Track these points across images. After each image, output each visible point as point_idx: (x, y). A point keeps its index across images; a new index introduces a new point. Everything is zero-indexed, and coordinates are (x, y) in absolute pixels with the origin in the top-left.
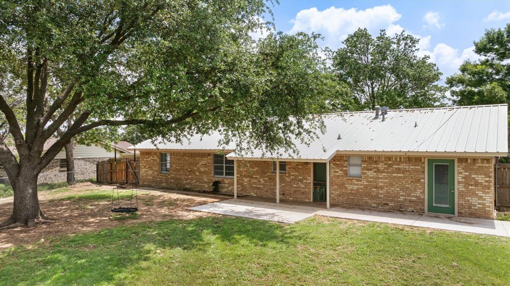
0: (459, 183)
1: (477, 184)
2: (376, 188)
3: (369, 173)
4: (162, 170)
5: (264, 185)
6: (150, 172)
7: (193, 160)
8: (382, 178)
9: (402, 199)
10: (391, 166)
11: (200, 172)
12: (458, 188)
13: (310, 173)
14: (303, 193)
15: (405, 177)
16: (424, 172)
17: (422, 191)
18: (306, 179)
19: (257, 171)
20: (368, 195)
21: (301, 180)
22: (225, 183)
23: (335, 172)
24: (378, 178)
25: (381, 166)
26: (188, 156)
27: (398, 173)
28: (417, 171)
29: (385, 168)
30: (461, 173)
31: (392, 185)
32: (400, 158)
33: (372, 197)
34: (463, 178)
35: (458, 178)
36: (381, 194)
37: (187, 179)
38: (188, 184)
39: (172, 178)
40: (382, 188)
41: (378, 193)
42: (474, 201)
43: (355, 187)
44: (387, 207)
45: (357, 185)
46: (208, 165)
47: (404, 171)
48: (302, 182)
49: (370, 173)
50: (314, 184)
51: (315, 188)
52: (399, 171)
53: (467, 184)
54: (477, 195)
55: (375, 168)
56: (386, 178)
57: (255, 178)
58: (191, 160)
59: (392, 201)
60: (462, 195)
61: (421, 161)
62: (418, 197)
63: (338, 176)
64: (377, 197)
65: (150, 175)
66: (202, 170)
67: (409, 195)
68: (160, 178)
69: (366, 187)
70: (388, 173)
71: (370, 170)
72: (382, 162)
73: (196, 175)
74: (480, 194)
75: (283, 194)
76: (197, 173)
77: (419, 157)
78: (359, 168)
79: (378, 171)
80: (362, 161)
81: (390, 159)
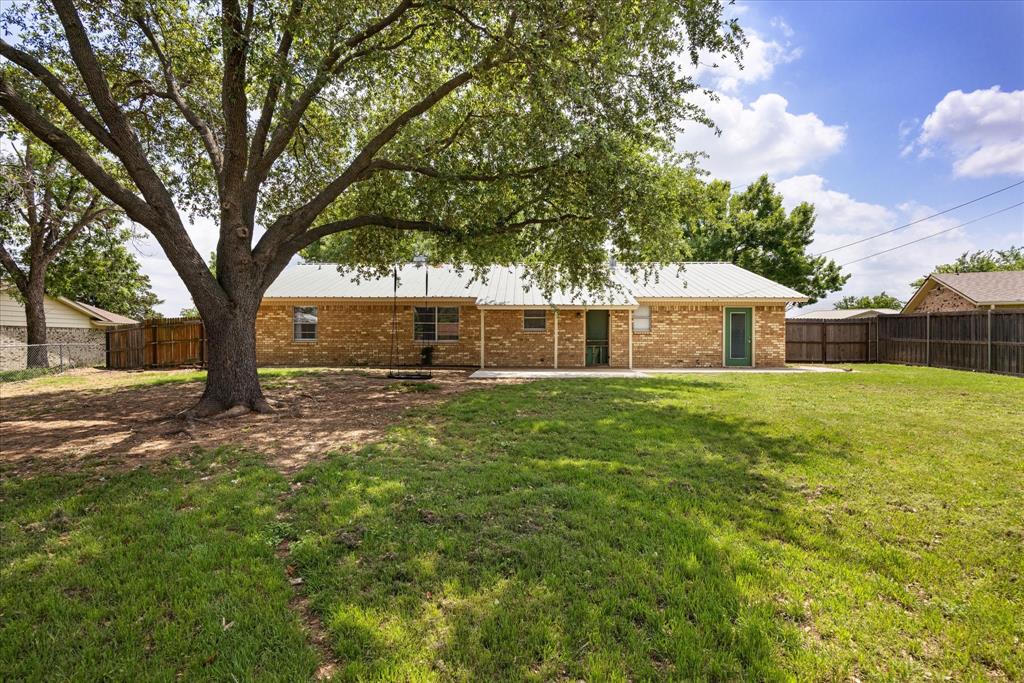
0: (756, 332)
1: (772, 333)
2: (669, 343)
3: (661, 326)
4: (295, 337)
5: (509, 348)
7: (373, 316)
8: (675, 331)
9: (698, 353)
10: (685, 316)
11: (388, 336)
12: (756, 337)
13: (582, 328)
14: (572, 356)
15: (702, 329)
16: (722, 322)
17: (720, 343)
18: (577, 337)
19: (499, 330)
20: (659, 352)
21: (568, 339)
22: (438, 351)
23: (617, 326)
24: (671, 331)
25: (675, 317)
26: (362, 311)
27: (694, 324)
28: (715, 321)
29: (679, 319)
30: (757, 322)
31: (686, 338)
32: (697, 307)
33: (664, 354)
34: (760, 327)
35: (755, 327)
36: (675, 350)
37: (360, 349)
38: (361, 357)
39: (324, 348)
40: (676, 343)
41: (671, 349)
42: (770, 350)
43: (644, 344)
44: (681, 364)
45: (645, 340)
46: (404, 323)
47: (700, 322)
48: (571, 342)
49: (662, 326)
50: (587, 343)
51: (587, 348)
52: (694, 322)
53: (763, 333)
54: (772, 344)
55: (667, 319)
56: (680, 331)
57: (495, 340)
58: (368, 317)
59: (686, 357)
60: (759, 345)
61: (718, 309)
62: (716, 351)
63: (622, 331)
64: (670, 353)
65: (268, 347)
66: (392, 332)
67: (706, 349)
68: (293, 350)
69: (656, 342)
70: (682, 324)
71: (662, 322)
72: (676, 312)
73: (379, 341)
74: (775, 342)
75: (542, 360)
76: (382, 338)
77: (717, 305)
78: (647, 321)
79: (671, 323)
80: (652, 312)
81: (685, 308)
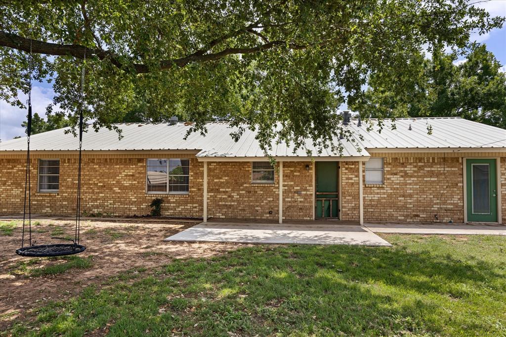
0: (502, 185)
2: (403, 196)
3: (394, 178)
4: (41, 188)
5: (238, 201)
6: (16, 191)
7: (108, 169)
8: (410, 184)
9: (436, 207)
10: (421, 168)
11: (123, 188)
12: (501, 191)
13: (311, 181)
14: (301, 209)
15: (440, 182)
16: (462, 174)
17: (461, 197)
18: (306, 190)
19: (227, 182)
20: (393, 205)
21: (297, 192)
22: (169, 202)
23: (348, 179)
24: (406, 184)
25: (409, 169)
26: (99, 164)
27: (431, 177)
28: (454, 173)
29: (415, 171)
30: (503, 174)
31: (423, 192)
32: (433, 159)
33: (398, 208)
35: (501, 180)
36: (410, 203)
37: (96, 200)
38: (97, 207)
39: (64, 199)
40: (411, 196)
41: (406, 203)
43: (376, 197)
44: (417, 219)
45: (378, 194)
46: (137, 175)
47: (438, 174)
48: (300, 194)
49: (396, 179)
50: (317, 196)
51: (317, 201)
52: (432, 174)
55: (401, 171)
56: (416, 184)
57: (224, 192)
58: (104, 169)
59: (423, 211)
60: (505, 198)
61: (458, 161)
62: (456, 205)
63: (352, 184)
64: (404, 207)
65: (15, 197)
66: (126, 183)
67: (444, 203)
68: (37, 201)
69: (390, 195)
70: (418, 177)
71: (396, 174)
72: (411, 164)
73: (114, 192)
75: (270, 213)
76: (116, 189)
77: (456, 156)
78: (380, 172)
79: (406, 175)
80: (384, 163)
81: (420, 160)
